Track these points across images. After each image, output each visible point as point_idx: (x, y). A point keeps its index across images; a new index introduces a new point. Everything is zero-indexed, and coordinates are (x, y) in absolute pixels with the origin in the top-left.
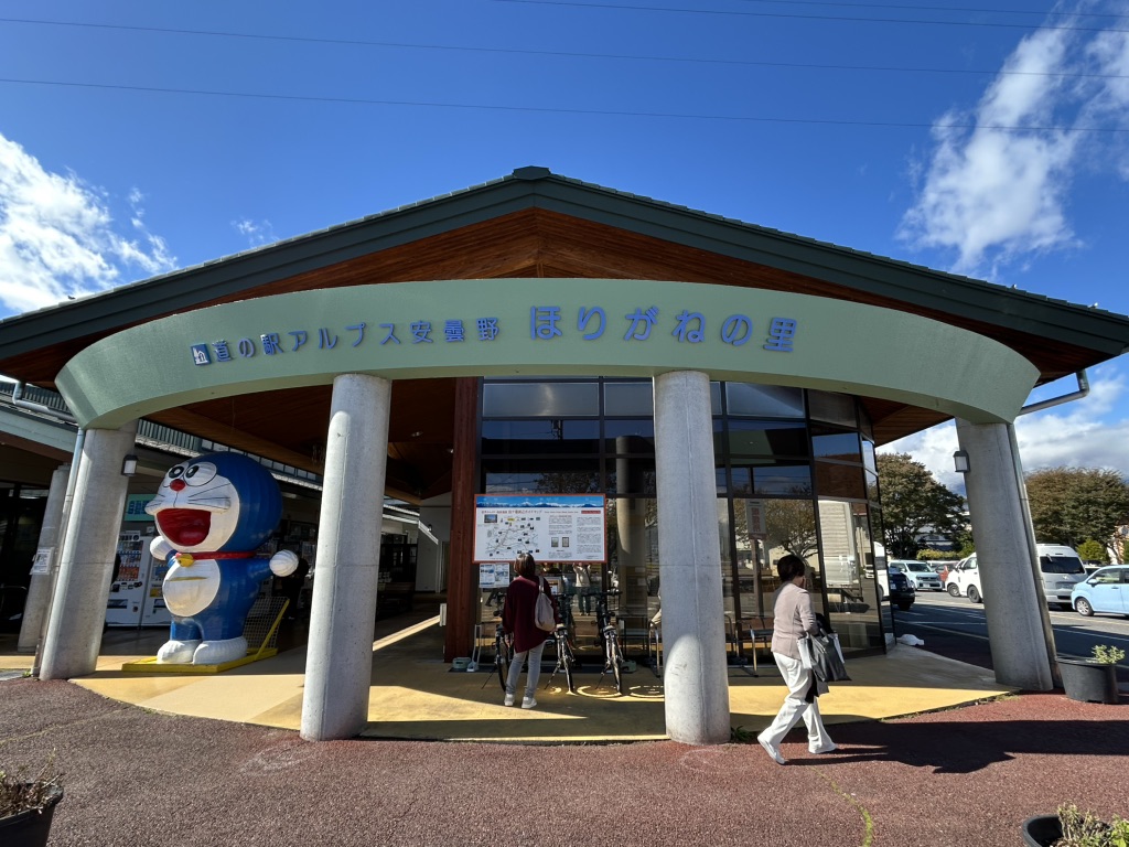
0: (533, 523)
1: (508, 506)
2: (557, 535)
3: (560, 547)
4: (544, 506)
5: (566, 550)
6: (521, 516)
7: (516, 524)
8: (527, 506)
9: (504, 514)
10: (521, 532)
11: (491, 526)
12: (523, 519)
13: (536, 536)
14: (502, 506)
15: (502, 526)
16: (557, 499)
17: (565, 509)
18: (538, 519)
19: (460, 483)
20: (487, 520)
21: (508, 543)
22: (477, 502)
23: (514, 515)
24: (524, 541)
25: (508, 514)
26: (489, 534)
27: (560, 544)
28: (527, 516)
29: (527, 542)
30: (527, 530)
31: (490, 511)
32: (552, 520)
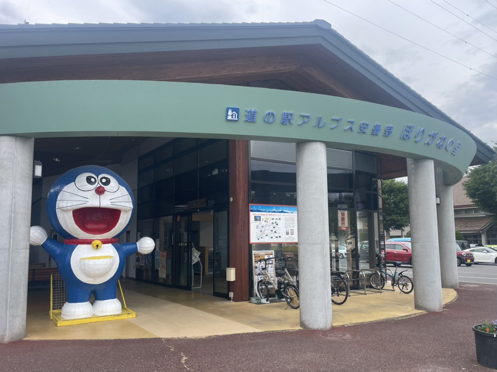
0: (278, 221)
1: (265, 211)
2: (289, 228)
3: (290, 235)
4: (282, 212)
5: (293, 236)
6: (272, 217)
7: (270, 221)
8: (275, 212)
9: (264, 215)
10: (272, 226)
11: (258, 222)
12: (273, 219)
13: (279, 228)
14: (263, 211)
15: (263, 223)
16: (288, 208)
17: (292, 214)
18: (280, 219)
19: (241, 196)
20: (256, 219)
21: (266, 232)
22: (251, 208)
23: (269, 217)
24: (274, 231)
25: (265, 216)
26: (257, 227)
27: (290, 233)
28: (275, 217)
29: (275, 232)
30: (275, 225)
31: (257, 214)
32: (286, 220)
